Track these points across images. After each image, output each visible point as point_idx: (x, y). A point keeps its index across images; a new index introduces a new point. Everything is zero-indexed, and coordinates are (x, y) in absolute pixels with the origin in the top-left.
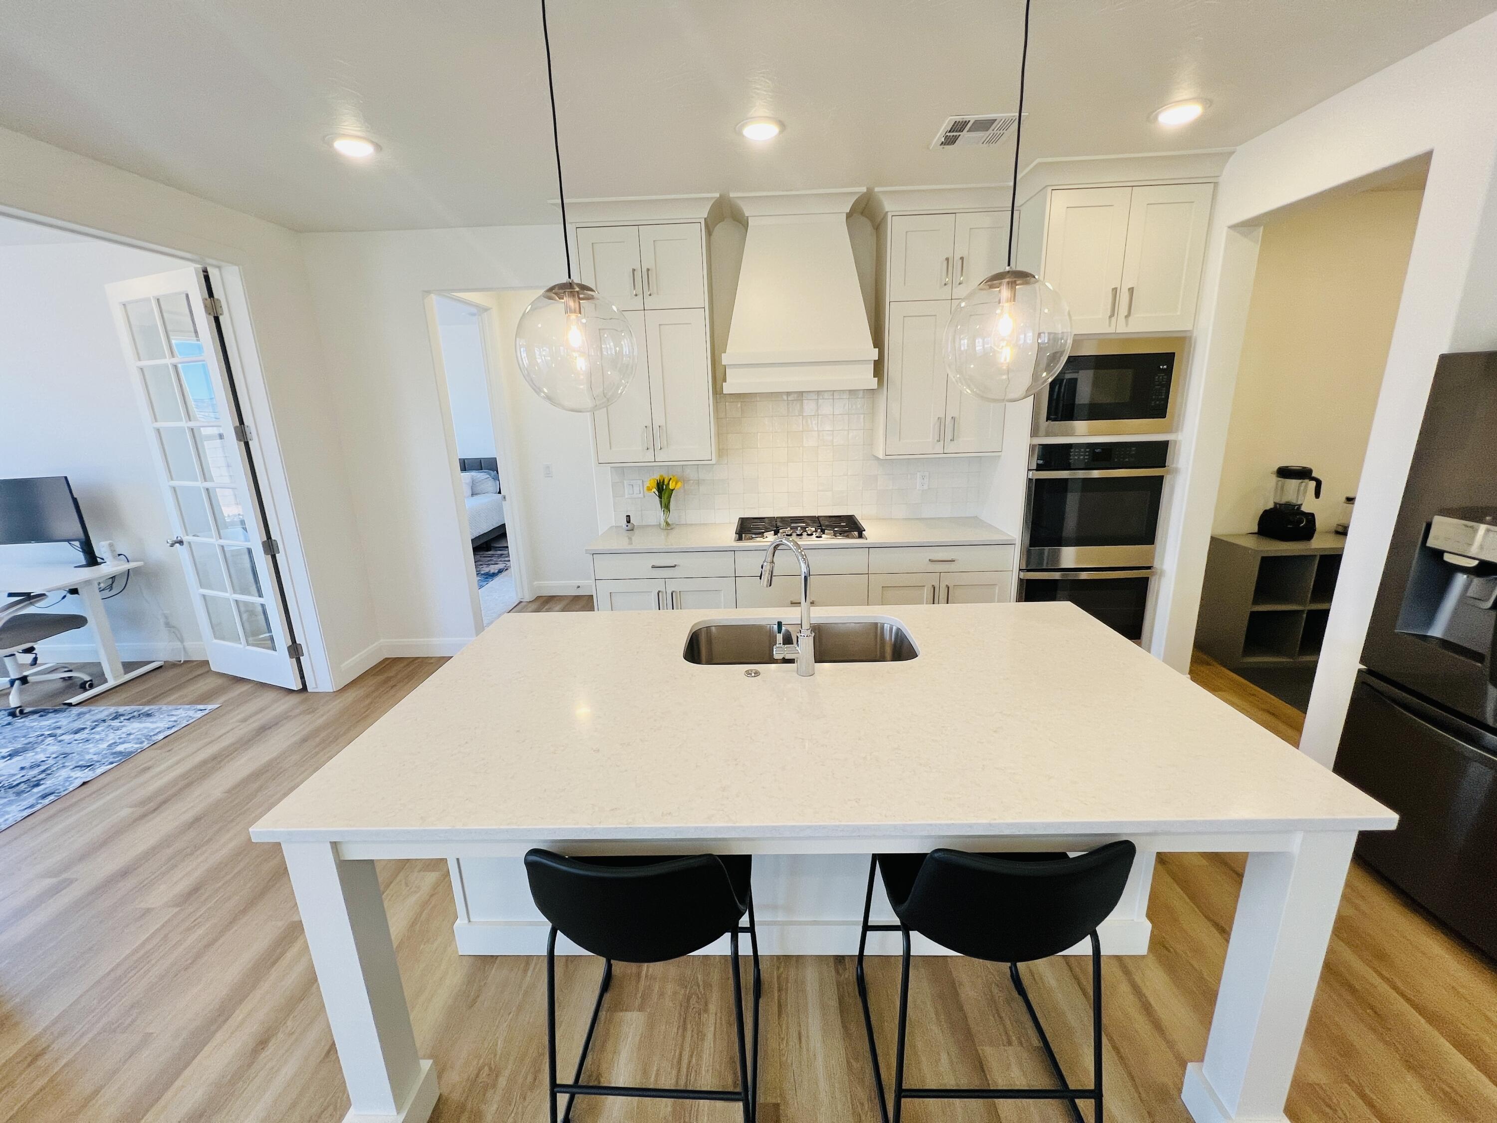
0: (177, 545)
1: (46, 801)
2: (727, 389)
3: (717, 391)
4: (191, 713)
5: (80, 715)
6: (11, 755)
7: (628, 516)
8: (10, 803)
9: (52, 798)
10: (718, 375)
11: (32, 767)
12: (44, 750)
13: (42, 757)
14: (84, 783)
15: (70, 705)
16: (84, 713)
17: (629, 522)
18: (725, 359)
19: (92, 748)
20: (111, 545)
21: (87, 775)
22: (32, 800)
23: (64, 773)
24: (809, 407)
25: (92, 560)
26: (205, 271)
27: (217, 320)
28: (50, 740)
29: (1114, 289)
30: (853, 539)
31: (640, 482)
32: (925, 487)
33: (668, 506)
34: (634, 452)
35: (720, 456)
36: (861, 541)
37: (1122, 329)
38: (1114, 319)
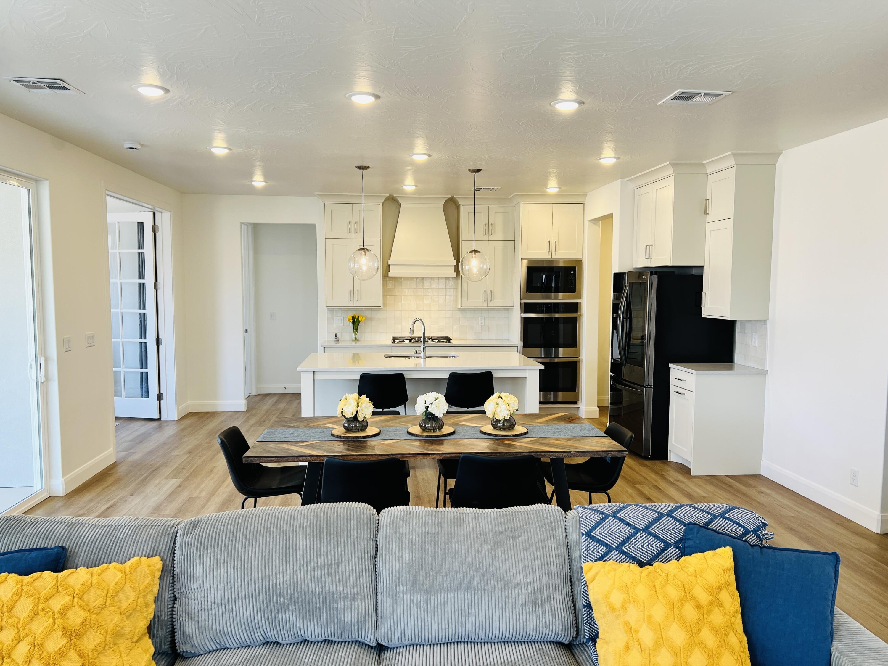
2: (390, 274)
3: (385, 275)
7: (337, 334)
17: (336, 337)
18: (390, 262)
24: (427, 284)
26: (154, 213)
27: (155, 234)
29: (549, 241)
30: (445, 344)
31: (342, 318)
32: (483, 324)
33: (357, 329)
34: (344, 302)
35: (384, 306)
36: (449, 344)
37: (554, 256)
38: (550, 253)
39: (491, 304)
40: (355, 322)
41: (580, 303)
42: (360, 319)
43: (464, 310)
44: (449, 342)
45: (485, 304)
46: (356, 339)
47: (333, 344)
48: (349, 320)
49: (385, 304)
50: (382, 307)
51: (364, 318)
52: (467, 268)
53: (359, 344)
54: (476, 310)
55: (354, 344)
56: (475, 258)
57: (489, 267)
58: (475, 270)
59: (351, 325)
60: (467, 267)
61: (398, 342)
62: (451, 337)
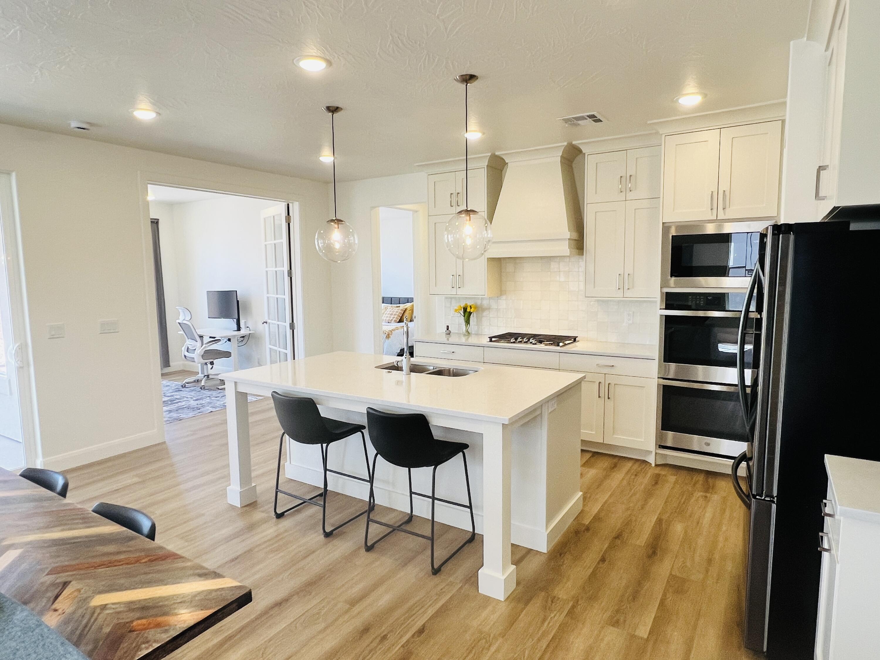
0: (265, 323)
1: (200, 414)
4: (253, 399)
5: (220, 393)
6: (196, 400)
7: (448, 326)
8: (191, 412)
9: (201, 413)
11: (200, 404)
12: (205, 401)
13: (204, 402)
14: (211, 412)
15: (218, 389)
16: (221, 392)
17: (448, 329)
19: (218, 403)
20: (245, 322)
21: (214, 410)
22: (196, 413)
23: (208, 408)
24: (554, 265)
25: (239, 329)
26: (288, 205)
27: (289, 224)
28: (208, 398)
29: (713, 192)
33: (468, 323)
37: (722, 217)
38: (715, 211)
39: (628, 294)
45: (620, 294)
46: (467, 331)
47: (444, 339)
53: (469, 341)
54: (608, 302)
55: (463, 340)
59: (463, 316)
62: (578, 337)
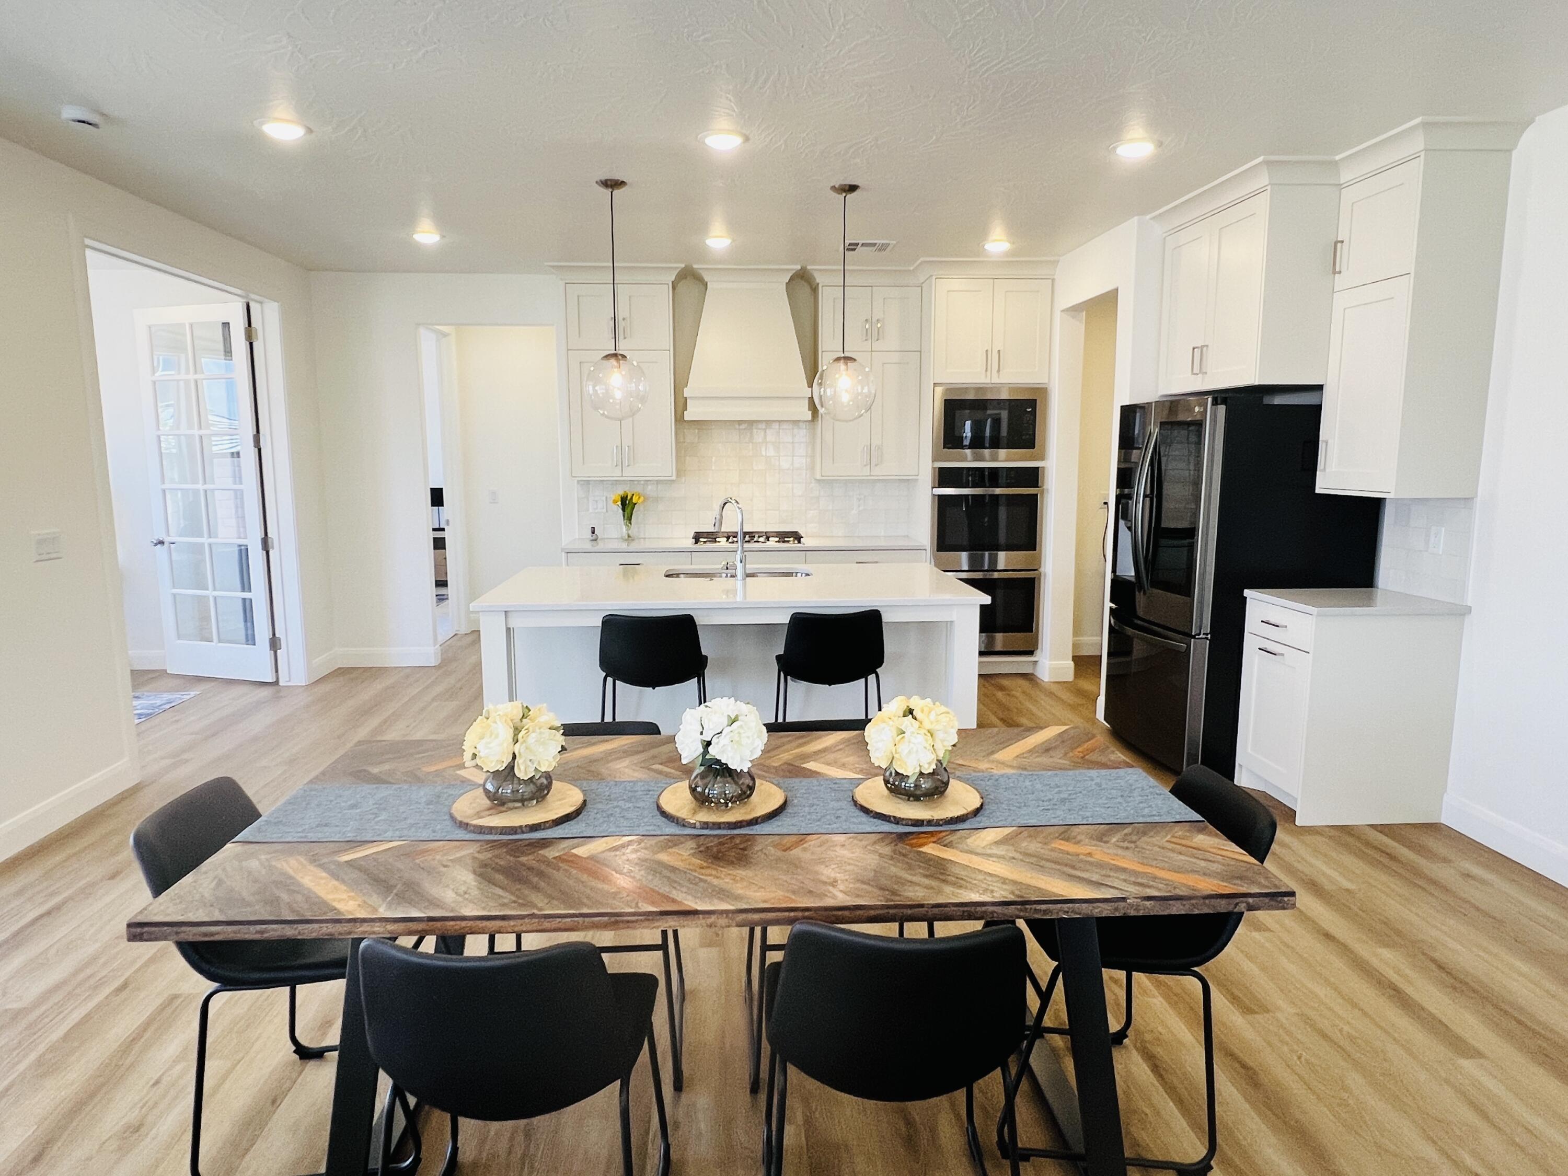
0: (159, 545)
2: (688, 416)
3: (679, 419)
7: (593, 528)
10: (681, 405)
17: (593, 532)
18: (687, 392)
24: (758, 436)
26: (248, 304)
27: (251, 344)
29: (987, 351)
30: (792, 544)
31: (604, 498)
32: (861, 508)
33: (630, 519)
34: (606, 469)
35: (678, 475)
36: (799, 545)
37: (996, 380)
38: (989, 373)
39: (876, 471)
40: (626, 504)
41: (1043, 468)
42: (634, 501)
43: (826, 483)
44: (799, 542)
45: (866, 471)
46: (629, 536)
47: (588, 546)
48: (615, 502)
49: (680, 472)
50: (674, 478)
51: (642, 498)
52: (829, 394)
53: (634, 546)
54: (848, 483)
55: (624, 546)
56: (844, 373)
57: (873, 392)
58: (845, 398)
59: (621, 511)
60: (828, 391)
61: (705, 542)
62: (802, 533)
